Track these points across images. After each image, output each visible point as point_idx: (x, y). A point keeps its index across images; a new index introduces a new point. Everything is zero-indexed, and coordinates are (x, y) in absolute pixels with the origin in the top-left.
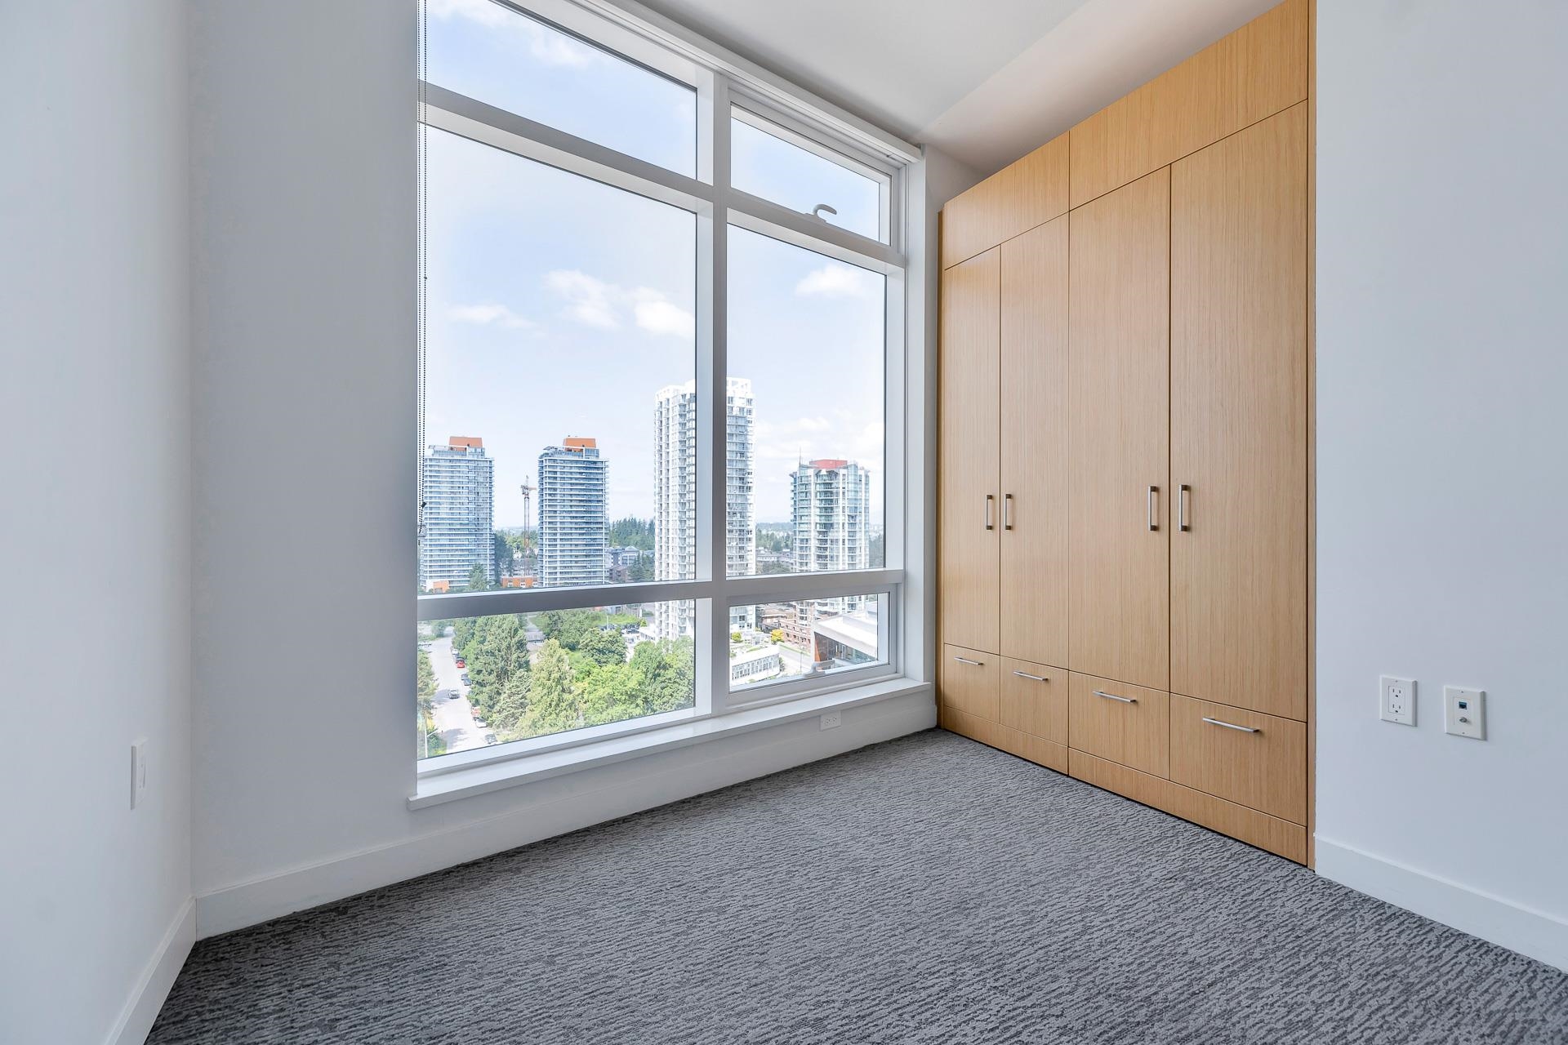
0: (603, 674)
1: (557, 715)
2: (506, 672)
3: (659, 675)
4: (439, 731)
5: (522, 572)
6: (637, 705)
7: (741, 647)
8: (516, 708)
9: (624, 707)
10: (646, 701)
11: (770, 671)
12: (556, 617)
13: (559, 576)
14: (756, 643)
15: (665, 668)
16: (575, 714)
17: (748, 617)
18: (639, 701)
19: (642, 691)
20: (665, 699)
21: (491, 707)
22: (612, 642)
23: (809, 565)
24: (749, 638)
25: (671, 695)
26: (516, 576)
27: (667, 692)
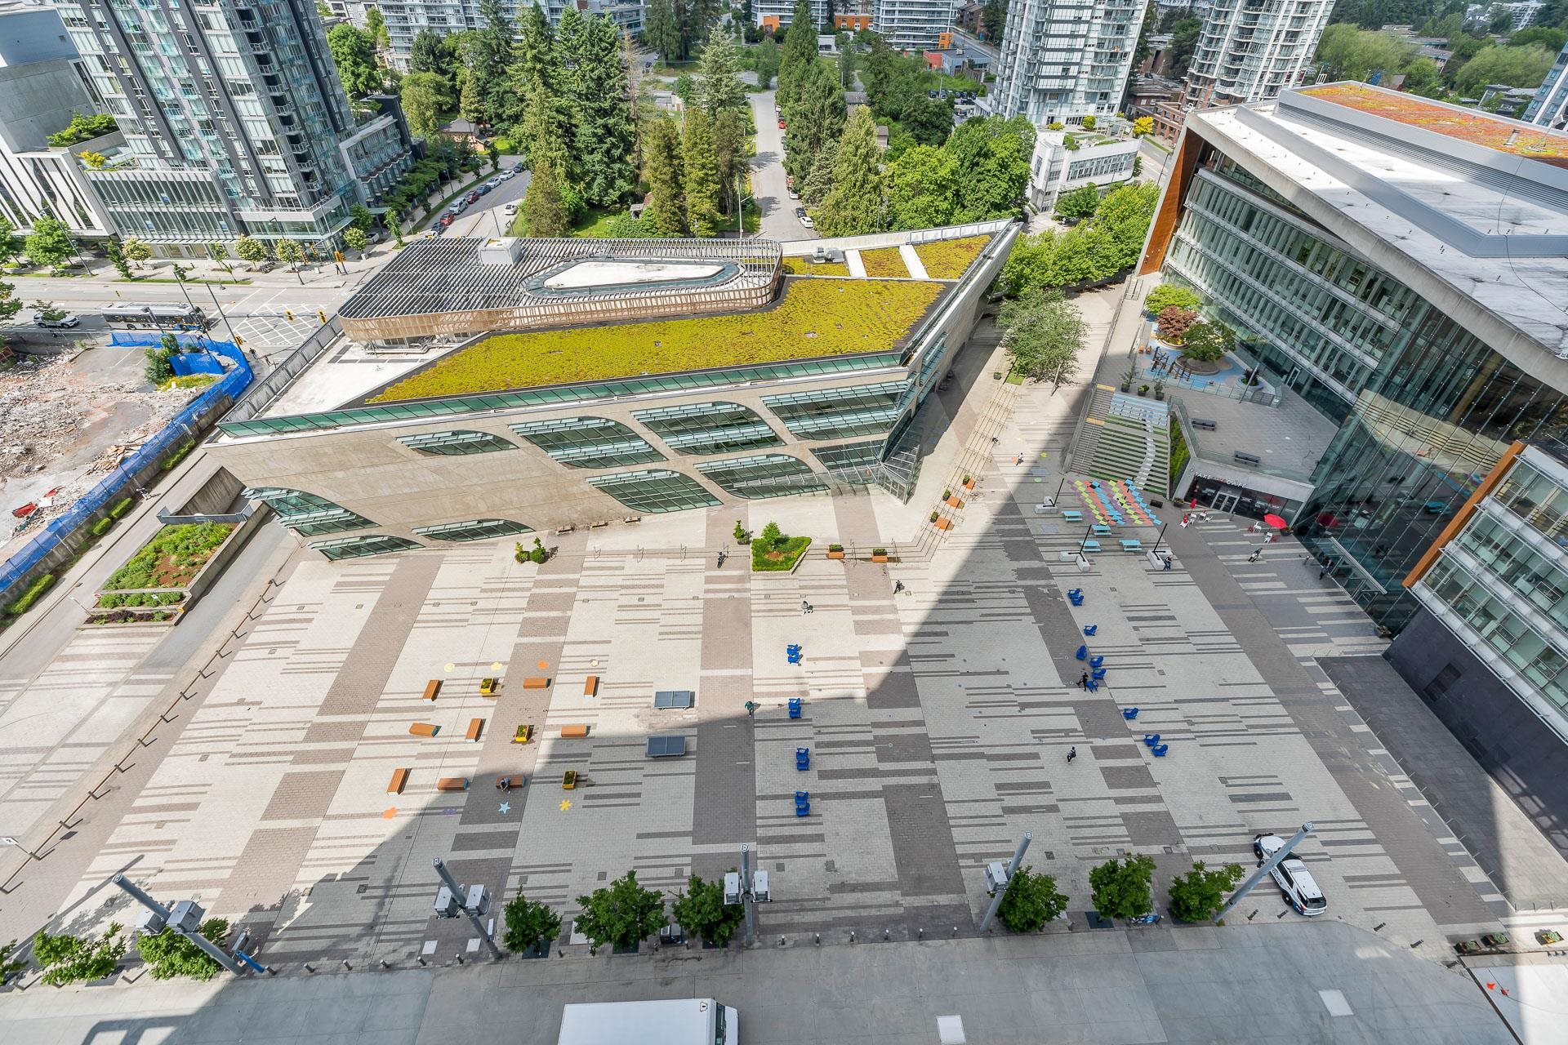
0: (914, 155)
1: (861, 197)
2: (819, 139)
3: (977, 164)
4: (755, 197)
5: (860, 8)
6: (946, 198)
7: (1090, 138)
8: (824, 184)
9: (930, 199)
10: (957, 194)
11: (1117, 174)
12: (882, 75)
13: (897, 16)
14: (1113, 134)
15: (986, 156)
16: (879, 199)
17: (1113, 95)
18: (949, 194)
19: (955, 182)
20: (979, 195)
21: (803, 178)
22: (938, 115)
23: (1229, 17)
24: (1105, 125)
25: (988, 191)
26: (853, 14)
27: (983, 186)
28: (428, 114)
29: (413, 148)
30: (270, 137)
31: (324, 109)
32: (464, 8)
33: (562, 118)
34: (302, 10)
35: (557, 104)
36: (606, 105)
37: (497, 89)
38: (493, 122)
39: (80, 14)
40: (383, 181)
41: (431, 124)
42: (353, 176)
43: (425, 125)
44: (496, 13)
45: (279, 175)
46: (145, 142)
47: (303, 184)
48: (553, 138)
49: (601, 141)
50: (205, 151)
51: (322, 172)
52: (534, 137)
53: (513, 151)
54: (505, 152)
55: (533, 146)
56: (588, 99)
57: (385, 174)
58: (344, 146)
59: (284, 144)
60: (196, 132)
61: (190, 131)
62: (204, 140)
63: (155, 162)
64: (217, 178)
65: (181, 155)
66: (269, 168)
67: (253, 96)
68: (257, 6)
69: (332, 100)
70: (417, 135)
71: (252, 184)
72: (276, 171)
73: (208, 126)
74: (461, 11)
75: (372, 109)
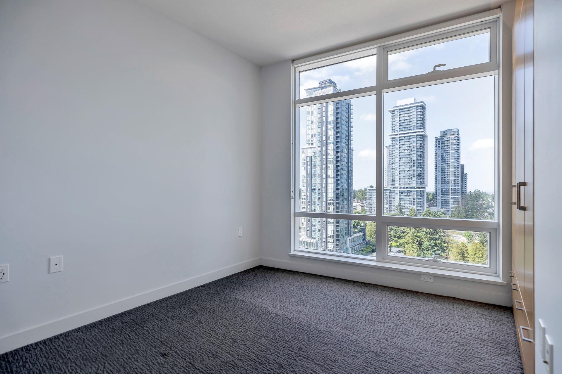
28: (373, 233)
29: (366, 242)
30: (332, 234)
31: (347, 229)
32: (389, 208)
33: (418, 239)
34: (350, 207)
35: (418, 235)
36: (437, 237)
37: (396, 229)
38: (392, 237)
39: (305, 207)
40: (355, 249)
41: (373, 236)
42: (348, 247)
43: (371, 236)
44: (400, 209)
45: (331, 243)
46: (305, 232)
47: (335, 247)
48: (415, 244)
49: (432, 247)
50: (316, 236)
51: (341, 245)
52: (407, 243)
53: (397, 246)
54: (394, 247)
55: (406, 246)
56: (429, 234)
57: (357, 248)
58: (348, 238)
59: (335, 237)
60: (317, 231)
61: (315, 231)
62: (317, 233)
63: (305, 237)
64: (316, 242)
65: (311, 236)
66: (329, 241)
67: (332, 225)
68: (341, 206)
69: (350, 227)
70: (368, 238)
71: (324, 245)
72: (330, 242)
73: (320, 230)
74: (388, 209)
75: (358, 230)
